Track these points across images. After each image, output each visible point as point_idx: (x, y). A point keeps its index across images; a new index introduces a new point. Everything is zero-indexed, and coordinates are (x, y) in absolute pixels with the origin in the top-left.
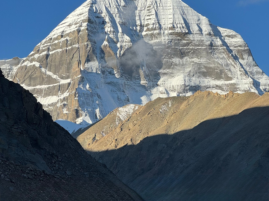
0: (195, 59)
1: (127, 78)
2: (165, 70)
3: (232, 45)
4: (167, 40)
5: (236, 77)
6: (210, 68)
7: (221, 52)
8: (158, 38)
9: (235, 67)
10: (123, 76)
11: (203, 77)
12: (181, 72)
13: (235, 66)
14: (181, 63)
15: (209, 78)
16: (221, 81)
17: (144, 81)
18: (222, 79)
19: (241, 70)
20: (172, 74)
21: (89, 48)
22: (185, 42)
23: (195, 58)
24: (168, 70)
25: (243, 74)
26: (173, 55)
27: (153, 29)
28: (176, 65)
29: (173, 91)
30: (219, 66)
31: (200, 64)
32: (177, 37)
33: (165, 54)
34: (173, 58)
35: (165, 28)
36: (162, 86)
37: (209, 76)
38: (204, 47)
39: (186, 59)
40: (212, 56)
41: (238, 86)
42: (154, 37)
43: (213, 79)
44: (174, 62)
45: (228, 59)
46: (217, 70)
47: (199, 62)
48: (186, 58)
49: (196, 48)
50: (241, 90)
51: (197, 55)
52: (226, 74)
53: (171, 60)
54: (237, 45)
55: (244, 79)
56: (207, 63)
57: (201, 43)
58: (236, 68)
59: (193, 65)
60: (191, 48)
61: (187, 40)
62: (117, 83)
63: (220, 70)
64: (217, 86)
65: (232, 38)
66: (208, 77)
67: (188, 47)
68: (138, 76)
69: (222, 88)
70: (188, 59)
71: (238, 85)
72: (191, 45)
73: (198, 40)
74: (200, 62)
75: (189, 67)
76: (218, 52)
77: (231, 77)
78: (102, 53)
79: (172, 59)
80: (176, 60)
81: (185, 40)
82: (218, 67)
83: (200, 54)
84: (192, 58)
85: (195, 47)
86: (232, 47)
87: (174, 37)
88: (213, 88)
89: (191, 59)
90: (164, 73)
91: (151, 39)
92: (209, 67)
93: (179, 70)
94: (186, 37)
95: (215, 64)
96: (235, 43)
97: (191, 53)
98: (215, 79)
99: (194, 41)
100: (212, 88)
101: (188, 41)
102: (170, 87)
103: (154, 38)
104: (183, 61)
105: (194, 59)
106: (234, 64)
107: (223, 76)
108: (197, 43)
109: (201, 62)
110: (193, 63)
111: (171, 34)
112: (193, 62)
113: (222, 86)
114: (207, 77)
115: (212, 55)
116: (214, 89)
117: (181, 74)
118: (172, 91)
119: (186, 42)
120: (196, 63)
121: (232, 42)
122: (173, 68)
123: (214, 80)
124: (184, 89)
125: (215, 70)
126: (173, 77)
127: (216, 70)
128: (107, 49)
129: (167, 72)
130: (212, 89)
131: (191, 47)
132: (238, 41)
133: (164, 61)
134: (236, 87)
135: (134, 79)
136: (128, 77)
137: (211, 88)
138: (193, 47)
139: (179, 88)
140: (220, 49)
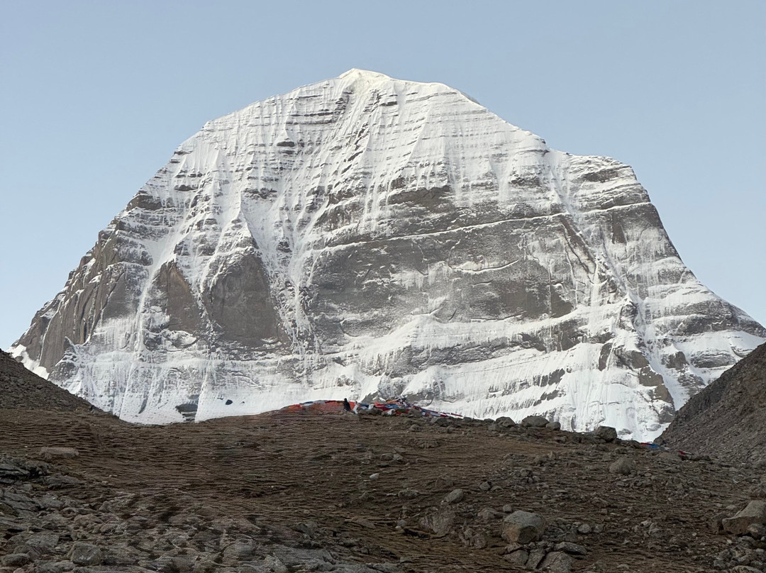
0: (465, 264)
1: (236, 351)
2: (367, 311)
3: (595, 202)
4: (377, 219)
5: (586, 298)
6: (512, 284)
7: (553, 230)
8: (352, 218)
9: (587, 270)
10: (217, 346)
11: (487, 317)
12: (417, 310)
13: (590, 265)
14: (420, 284)
15: (506, 316)
16: (541, 320)
17: (288, 354)
18: (543, 315)
19: (603, 274)
20: (388, 321)
21: (115, 278)
22: (436, 216)
23: (468, 262)
24: (376, 313)
25: (608, 286)
26: (394, 264)
27: (344, 196)
28: (402, 291)
29: (378, 373)
30: (537, 273)
31: (477, 278)
32: (411, 206)
33: (370, 265)
34: (393, 273)
35: (380, 186)
36: (348, 361)
37: (507, 311)
38: (497, 223)
39: (440, 269)
40: (521, 248)
41: (580, 328)
42: (341, 218)
43: (519, 316)
44: (396, 283)
45: (571, 249)
46: (530, 287)
47: (477, 270)
48: (437, 265)
49: (469, 229)
50: (588, 337)
51: (472, 253)
52: (556, 296)
53: (386, 280)
54: (612, 199)
55: (609, 302)
56: (502, 270)
57: (487, 213)
58: (592, 270)
59: (456, 283)
60: (454, 233)
61: (444, 211)
62: (191, 371)
63: (541, 287)
64: (525, 337)
65: (603, 181)
66: (503, 316)
67: (445, 232)
68: (273, 343)
69: (540, 342)
70: (446, 268)
71: (581, 324)
72: (454, 223)
73: (477, 204)
74: (478, 273)
75: (443, 294)
76: (542, 232)
77: (568, 303)
78: (158, 288)
79: (392, 275)
80: (405, 277)
81: (437, 212)
82: (534, 276)
83: (482, 248)
84: (458, 262)
85: (467, 228)
86: (594, 209)
87: (402, 208)
88: (515, 345)
89: (455, 266)
90: (363, 322)
91: (332, 227)
92: (507, 282)
93: (411, 307)
94: (441, 200)
95: (526, 271)
96: (606, 196)
97: (454, 247)
98: (525, 316)
99: (463, 208)
100: (512, 346)
101: (445, 214)
102: (371, 363)
103: (341, 221)
104: (427, 278)
105: (461, 266)
106: (587, 261)
107: (549, 303)
108: (474, 215)
109: (482, 271)
110: (456, 279)
111: (393, 200)
112: (459, 274)
113: (540, 335)
114: (499, 314)
115: (518, 245)
116: (518, 347)
117: (413, 317)
118: (374, 373)
119: (440, 218)
120: (468, 275)
121: (599, 192)
122: (392, 304)
123: (521, 321)
124: (409, 362)
125: (524, 287)
126: (390, 329)
127: (527, 289)
128: (172, 274)
129: (375, 316)
130: (512, 349)
131: (455, 231)
132: (618, 188)
133: (366, 285)
134: (576, 330)
135: (261, 353)
136: (238, 349)
137: (507, 346)
138: (462, 229)
139: (393, 360)
140: (549, 222)
